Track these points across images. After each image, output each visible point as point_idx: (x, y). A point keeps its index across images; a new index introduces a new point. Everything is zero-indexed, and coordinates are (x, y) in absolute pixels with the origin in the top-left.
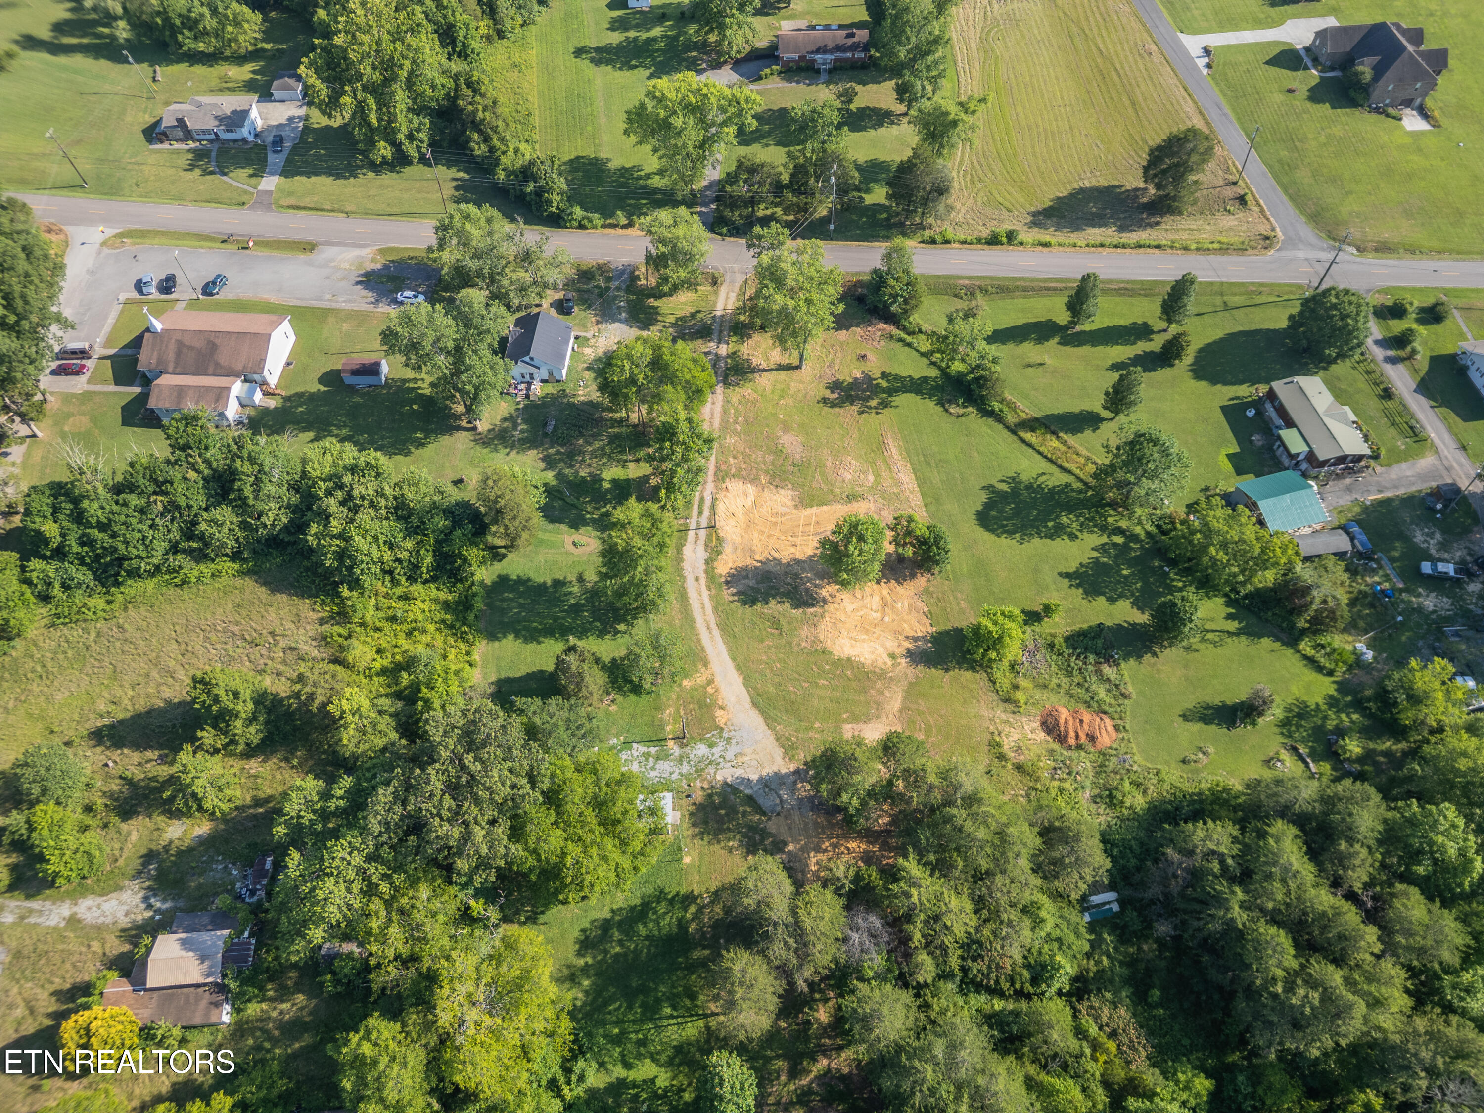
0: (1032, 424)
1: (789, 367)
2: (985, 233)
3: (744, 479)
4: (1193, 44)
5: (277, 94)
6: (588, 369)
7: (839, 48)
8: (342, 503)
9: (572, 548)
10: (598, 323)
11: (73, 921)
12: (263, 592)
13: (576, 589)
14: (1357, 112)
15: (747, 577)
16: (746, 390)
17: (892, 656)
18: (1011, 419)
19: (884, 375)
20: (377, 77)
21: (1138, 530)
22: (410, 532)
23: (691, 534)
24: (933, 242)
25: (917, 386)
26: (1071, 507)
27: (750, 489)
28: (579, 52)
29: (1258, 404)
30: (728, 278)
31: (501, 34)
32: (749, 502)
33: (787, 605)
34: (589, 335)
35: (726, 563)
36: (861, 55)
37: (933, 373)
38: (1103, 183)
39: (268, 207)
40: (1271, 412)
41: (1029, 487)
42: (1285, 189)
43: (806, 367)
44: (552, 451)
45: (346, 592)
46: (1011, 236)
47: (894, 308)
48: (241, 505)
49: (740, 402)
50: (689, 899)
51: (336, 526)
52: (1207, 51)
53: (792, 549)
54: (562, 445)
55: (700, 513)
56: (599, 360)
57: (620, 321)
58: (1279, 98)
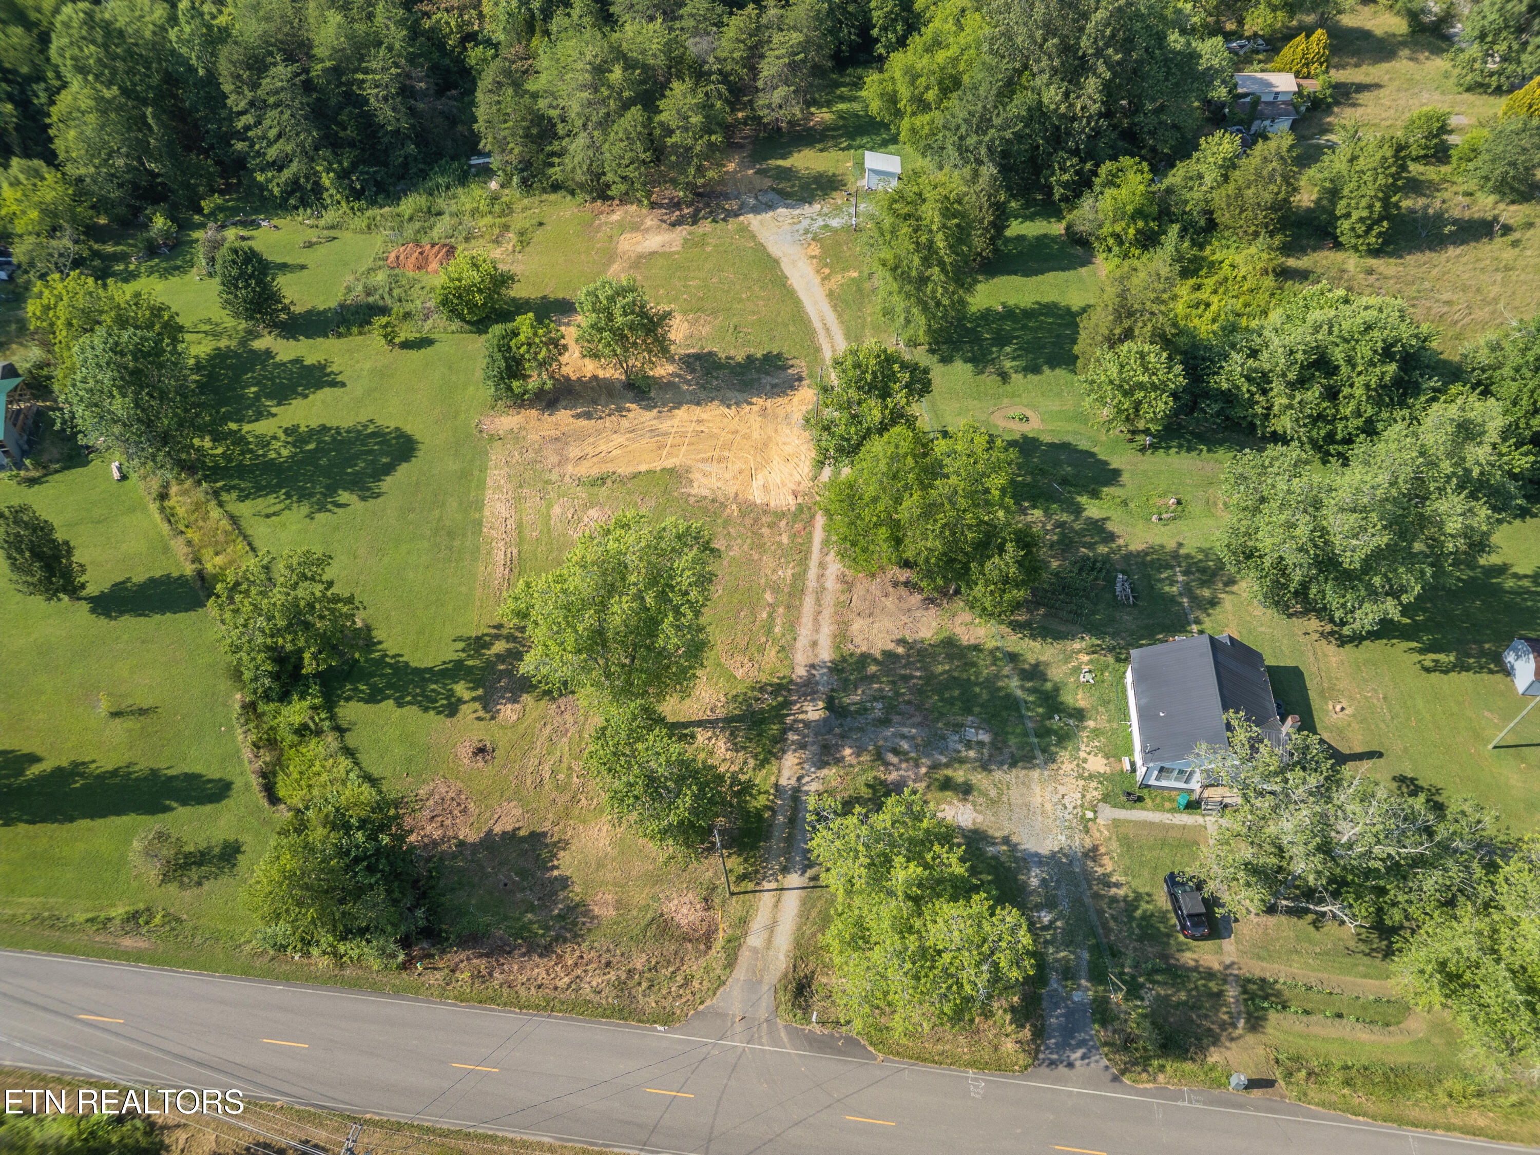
3: (765, 509)
6: (1080, 715)
9: (1029, 413)
10: (1092, 854)
13: (1008, 364)
15: (774, 386)
27: (758, 497)
30: (766, 1001)
32: (760, 479)
33: (722, 355)
34: (1108, 813)
35: (802, 402)
44: (1102, 549)
49: (761, 649)
53: (704, 416)
54: (1086, 558)
56: (1064, 738)
57: (1040, 860)
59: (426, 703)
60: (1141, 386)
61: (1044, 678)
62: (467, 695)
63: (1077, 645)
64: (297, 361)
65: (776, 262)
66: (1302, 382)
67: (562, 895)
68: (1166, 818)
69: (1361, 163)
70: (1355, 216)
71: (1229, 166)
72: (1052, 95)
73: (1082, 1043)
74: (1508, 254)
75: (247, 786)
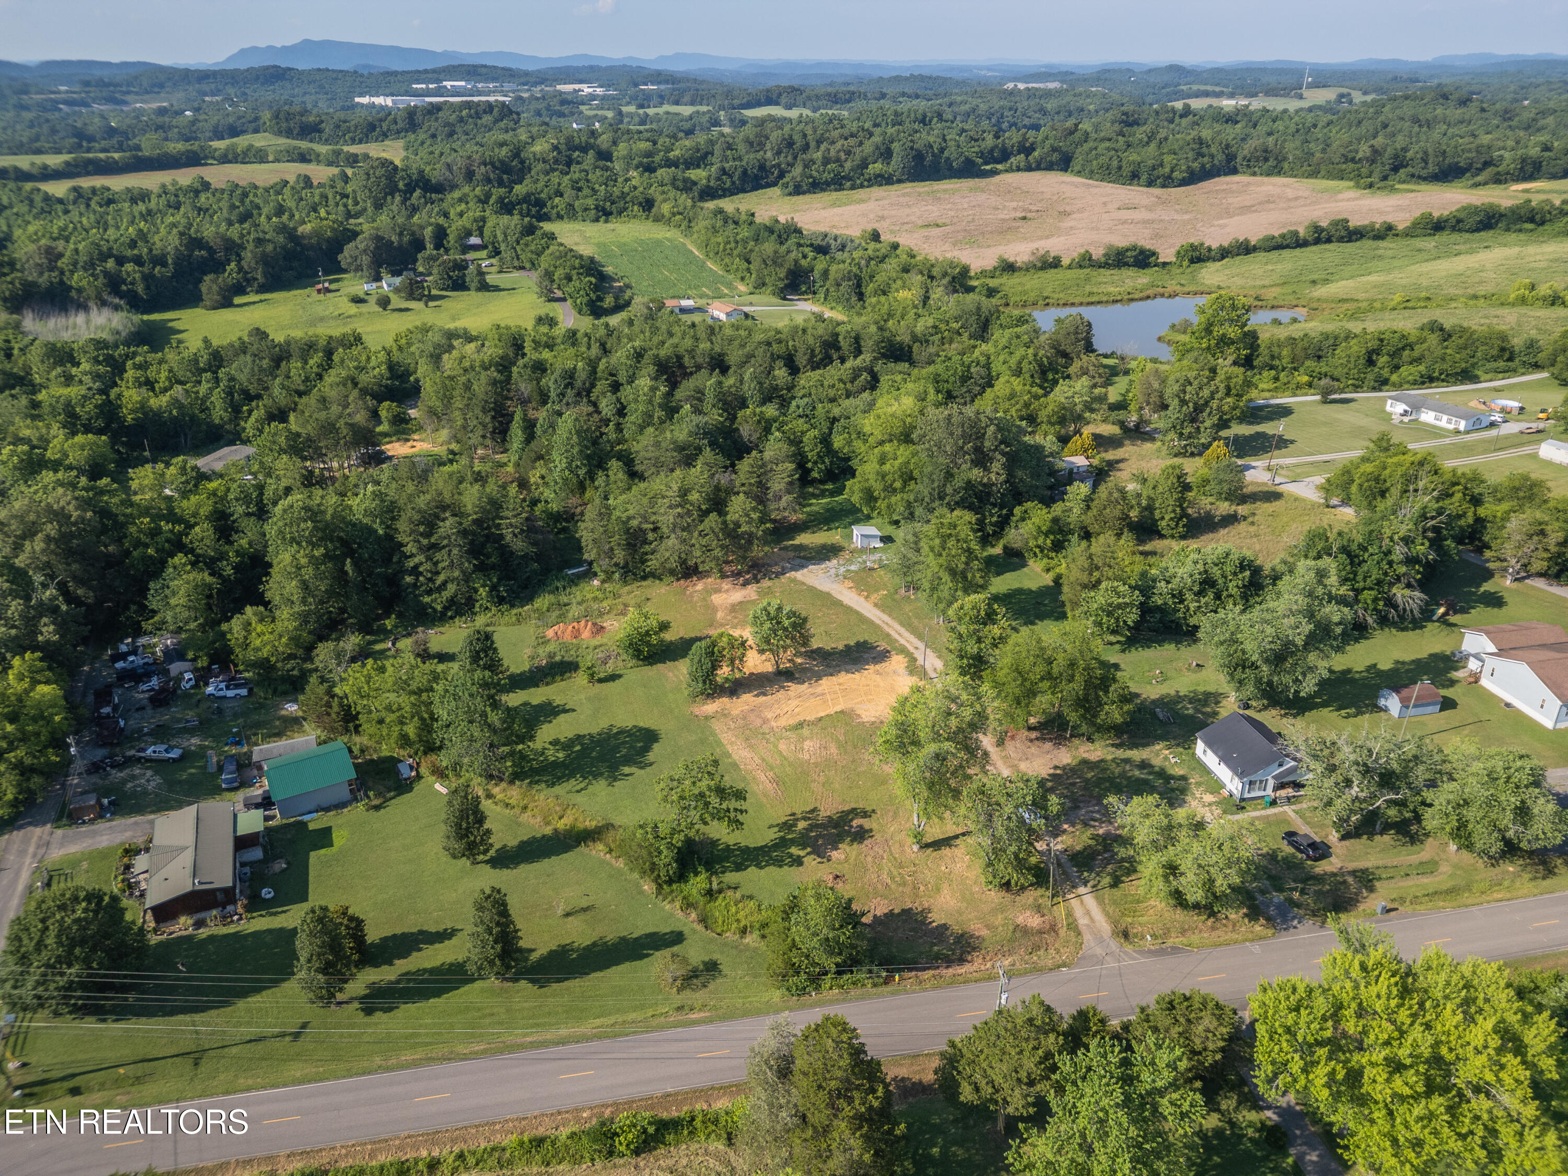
6: (1184, 778)
15: (874, 658)
19: (798, 862)
30: (1112, 944)
35: (898, 663)
44: (1138, 701)
53: (841, 680)
59: (779, 863)
60: (1119, 606)
61: (1152, 766)
62: (802, 853)
63: (1157, 747)
64: (525, 704)
65: (828, 594)
66: (1200, 593)
67: (948, 933)
68: (1263, 813)
69: (1160, 489)
70: (1167, 517)
71: (1088, 500)
72: (976, 474)
73: (1294, 918)
74: (1252, 529)
75: (694, 931)
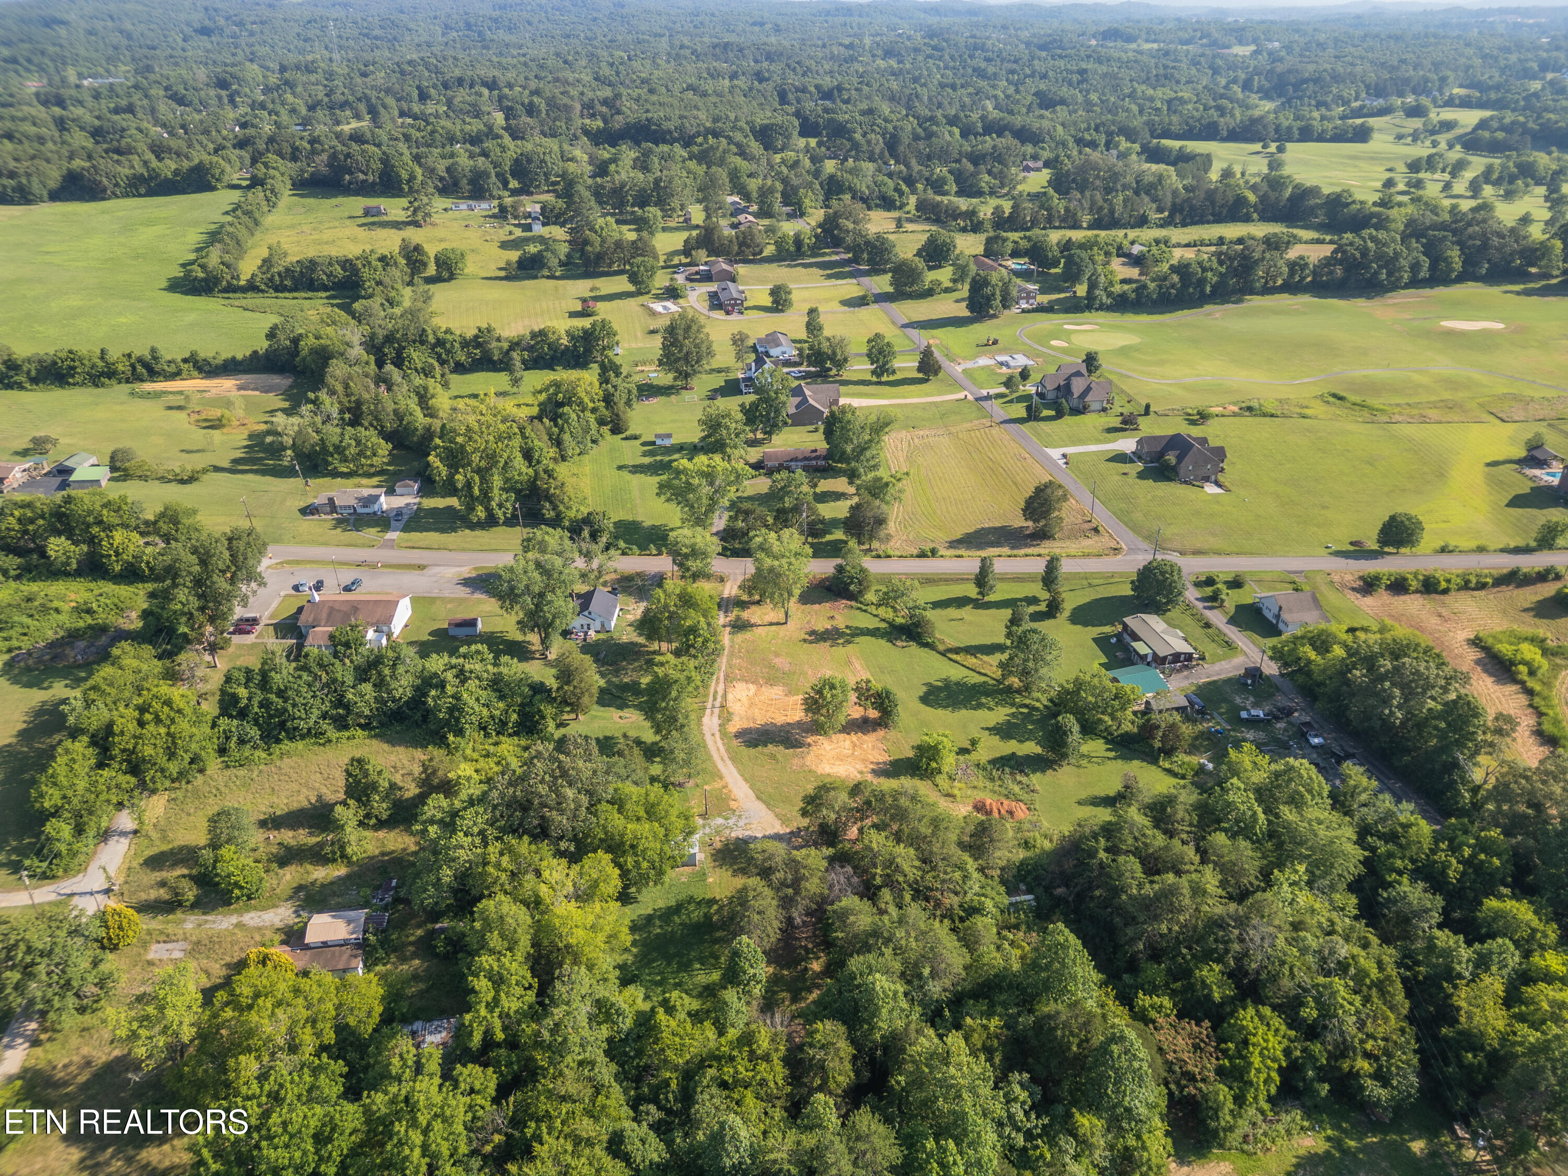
0: (957, 651)
1: (778, 624)
2: (915, 552)
3: (747, 682)
4: (1055, 453)
5: (398, 490)
6: (630, 624)
7: (806, 459)
8: (457, 676)
9: (618, 720)
10: (635, 601)
11: (239, 925)
12: (386, 746)
14: (1172, 484)
15: (750, 733)
16: (747, 635)
17: (861, 772)
18: (941, 648)
19: (847, 627)
20: (483, 464)
21: (1038, 705)
22: (502, 698)
23: (708, 712)
24: (879, 556)
25: (873, 633)
26: (987, 694)
27: (753, 688)
28: (620, 468)
29: (1119, 636)
30: (731, 578)
31: (564, 459)
32: (751, 693)
33: (781, 748)
34: (630, 606)
35: (734, 726)
36: (821, 463)
37: (883, 625)
38: (998, 525)
39: (392, 547)
40: (1127, 638)
41: (957, 684)
42: (1126, 524)
43: (791, 624)
44: (603, 669)
45: (451, 738)
46: (934, 552)
47: (852, 587)
48: (380, 685)
49: (744, 641)
50: (713, 901)
51: (450, 690)
52: (1064, 456)
53: (784, 718)
54: (612, 665)
55: (715, 699)
56: (637, 620)
58: (1117, 478)
